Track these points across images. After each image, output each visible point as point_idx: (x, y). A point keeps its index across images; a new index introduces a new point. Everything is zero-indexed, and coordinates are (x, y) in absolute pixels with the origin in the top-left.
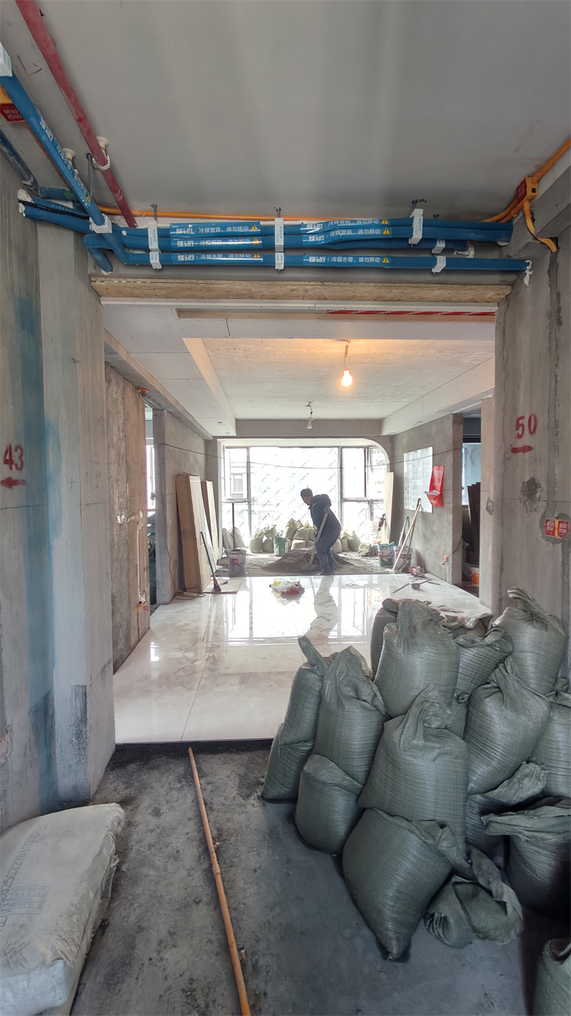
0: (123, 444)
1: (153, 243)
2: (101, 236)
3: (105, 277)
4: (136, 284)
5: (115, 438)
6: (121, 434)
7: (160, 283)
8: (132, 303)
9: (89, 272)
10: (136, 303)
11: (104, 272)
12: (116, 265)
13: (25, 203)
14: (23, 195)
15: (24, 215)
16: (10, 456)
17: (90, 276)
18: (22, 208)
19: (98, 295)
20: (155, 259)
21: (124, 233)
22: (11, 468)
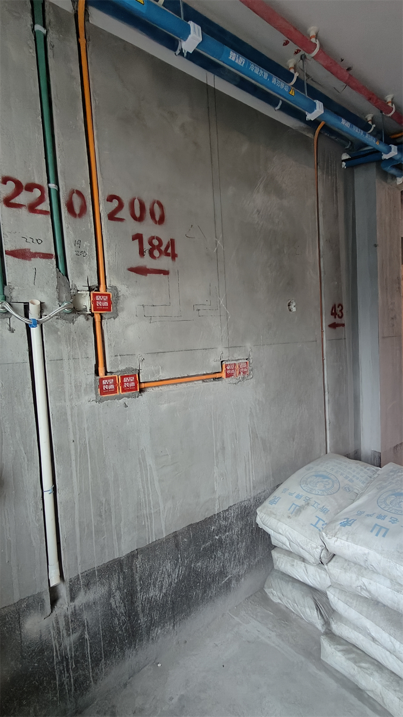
2: (391, 159)
14: (345, 156)
15: (345, 167)
16: (335, 311)
18: (344, 164)
22: (335, 317)
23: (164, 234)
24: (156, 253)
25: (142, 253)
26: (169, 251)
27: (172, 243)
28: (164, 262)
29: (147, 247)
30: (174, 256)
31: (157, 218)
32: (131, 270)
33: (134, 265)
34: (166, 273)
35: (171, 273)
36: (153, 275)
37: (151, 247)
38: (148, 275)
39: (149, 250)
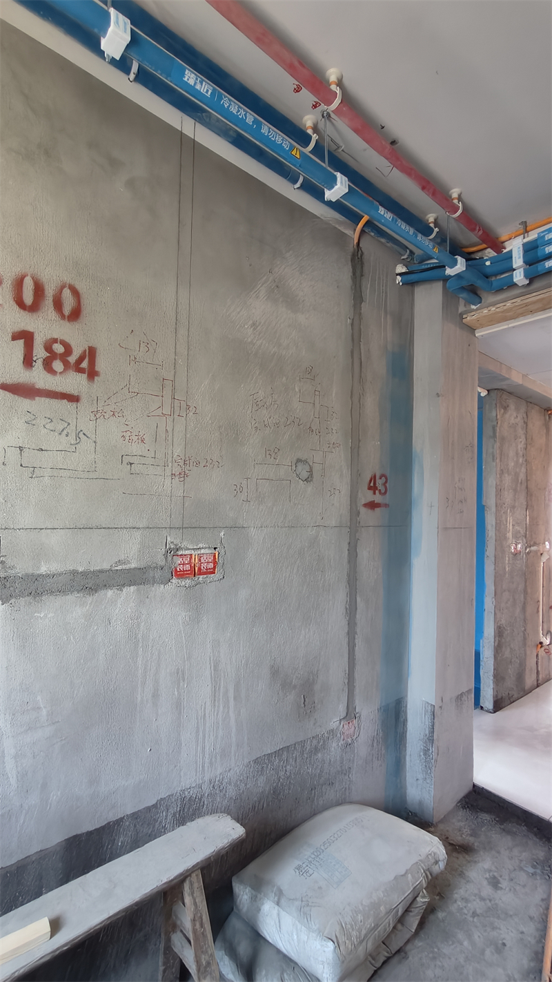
0: (523, 470)
1: (518, 261)
2: (457, 277)
3: (473, 310)
4: (505, 308)
5: (512, 464)
6: (521, 460)
7: (533, 297)
8: (506, 327)
9: (460, 311)
10: (510, 326)
11: (473, 307)
12: (484, 295)
13: (400, 274)
14: (401, 269)
15: (401, 284)
16: (374, 483)
17: (461, 315)
18: (399, 278)
19: (471, 330)
20: (519, 277)
21: (488, 263)
22: (375, 493)
23: (76, 337)
24: (58, 365)
25: (28, 361)
26: (85, 364)
27: (91, 353)
28: (72, 382)
29: (39, 353)
30: (92, 374)
31: (67, 310)
32: (3, 387)
33: (9, 380)
34: (73, 399)
35: (84, 400)
36: (47, 400)
37: (48, 355)
38: (37, 398)
39: (44, 360)
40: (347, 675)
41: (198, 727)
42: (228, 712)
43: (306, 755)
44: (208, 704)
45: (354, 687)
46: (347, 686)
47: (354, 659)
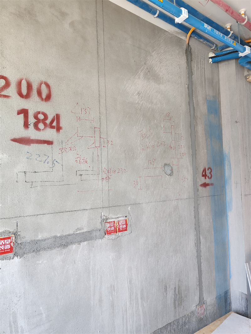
13: (211, 58)
14: (211, 55)
15: (212, 63)
16: (205, 173)
18: (211, 60)
23: (50, 110)
24: (41, 126)
25: (26, 125)
26: (54, 124)
27: (58, 117)
28: (48, 134)
29: (32, 120)
30: (59, 129)
31: (44, 96)
32: (15, 140)
33: (17, 136)
34: (49, 143)
35: (55, 143)
36: (37, 145)
37: (36, 121)
38: (32, 145)
39: (34, 124)
40: (198, 280)
41: (123, 317)
42: (138, 307)
43: (180, 327)
44: (128, 303)
45: (202, 286)
46: (198, 286)
47: (201, 271)
